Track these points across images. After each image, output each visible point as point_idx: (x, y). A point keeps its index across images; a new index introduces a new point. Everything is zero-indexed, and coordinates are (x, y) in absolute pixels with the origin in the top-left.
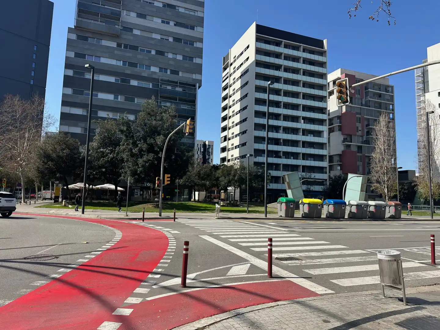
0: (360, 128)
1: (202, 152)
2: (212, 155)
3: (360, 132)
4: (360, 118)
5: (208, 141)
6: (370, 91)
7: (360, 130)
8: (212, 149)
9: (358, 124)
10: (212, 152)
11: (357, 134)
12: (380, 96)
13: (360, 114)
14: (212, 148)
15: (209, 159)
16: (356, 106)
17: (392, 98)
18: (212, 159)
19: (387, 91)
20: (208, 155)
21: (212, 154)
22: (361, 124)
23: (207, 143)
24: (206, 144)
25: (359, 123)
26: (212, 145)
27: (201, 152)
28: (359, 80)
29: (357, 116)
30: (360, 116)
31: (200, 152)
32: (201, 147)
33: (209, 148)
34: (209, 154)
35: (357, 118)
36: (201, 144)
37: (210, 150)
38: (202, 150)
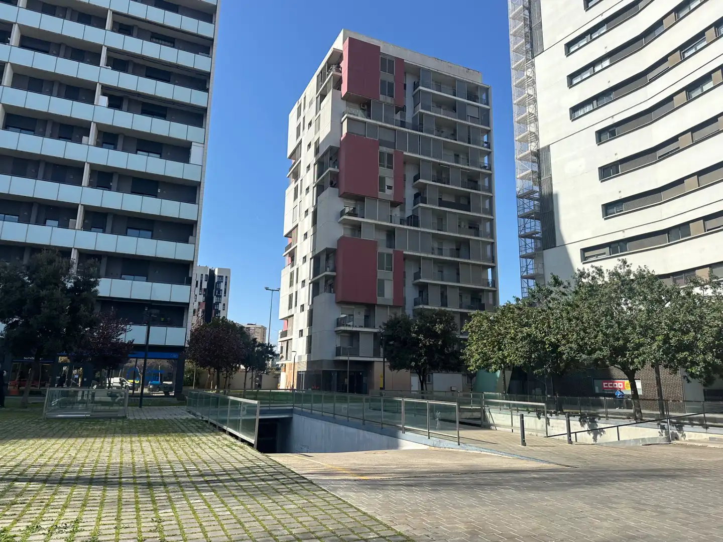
0: (389, 182)
1: (204, 289)
2: (225, 296)
3: (388, 192)
4: (390, 156)
5: (218, 268)
6: (423, 91)
7: (390, 188)
8: (226, 285)
9: (383, 171)
10: (225, 289)
11: (381, 195)
12: (453, 107)
13: (392, 145)
14: (226, 283)
15: (217, 303)
16: (380, 123)
17: (485, 117)
18: (224, 305)
19: (472, 96)
20: (217, 296)
21: (225, 293)
22: (392, 171)
23: (216, 273)
24: (214, 274)
25: (388, 167)
26: (226, 277)
27: (203, 291)
28: (390, 59)
29: (384, 149)
30: (391, 151)
31: (201, 289)
32: (204, 279)
33: (219, 282)
34: (219, 293)
35: (382, 153)
36: (202, 275)
37: (222, 287)
38: (205, 285)
